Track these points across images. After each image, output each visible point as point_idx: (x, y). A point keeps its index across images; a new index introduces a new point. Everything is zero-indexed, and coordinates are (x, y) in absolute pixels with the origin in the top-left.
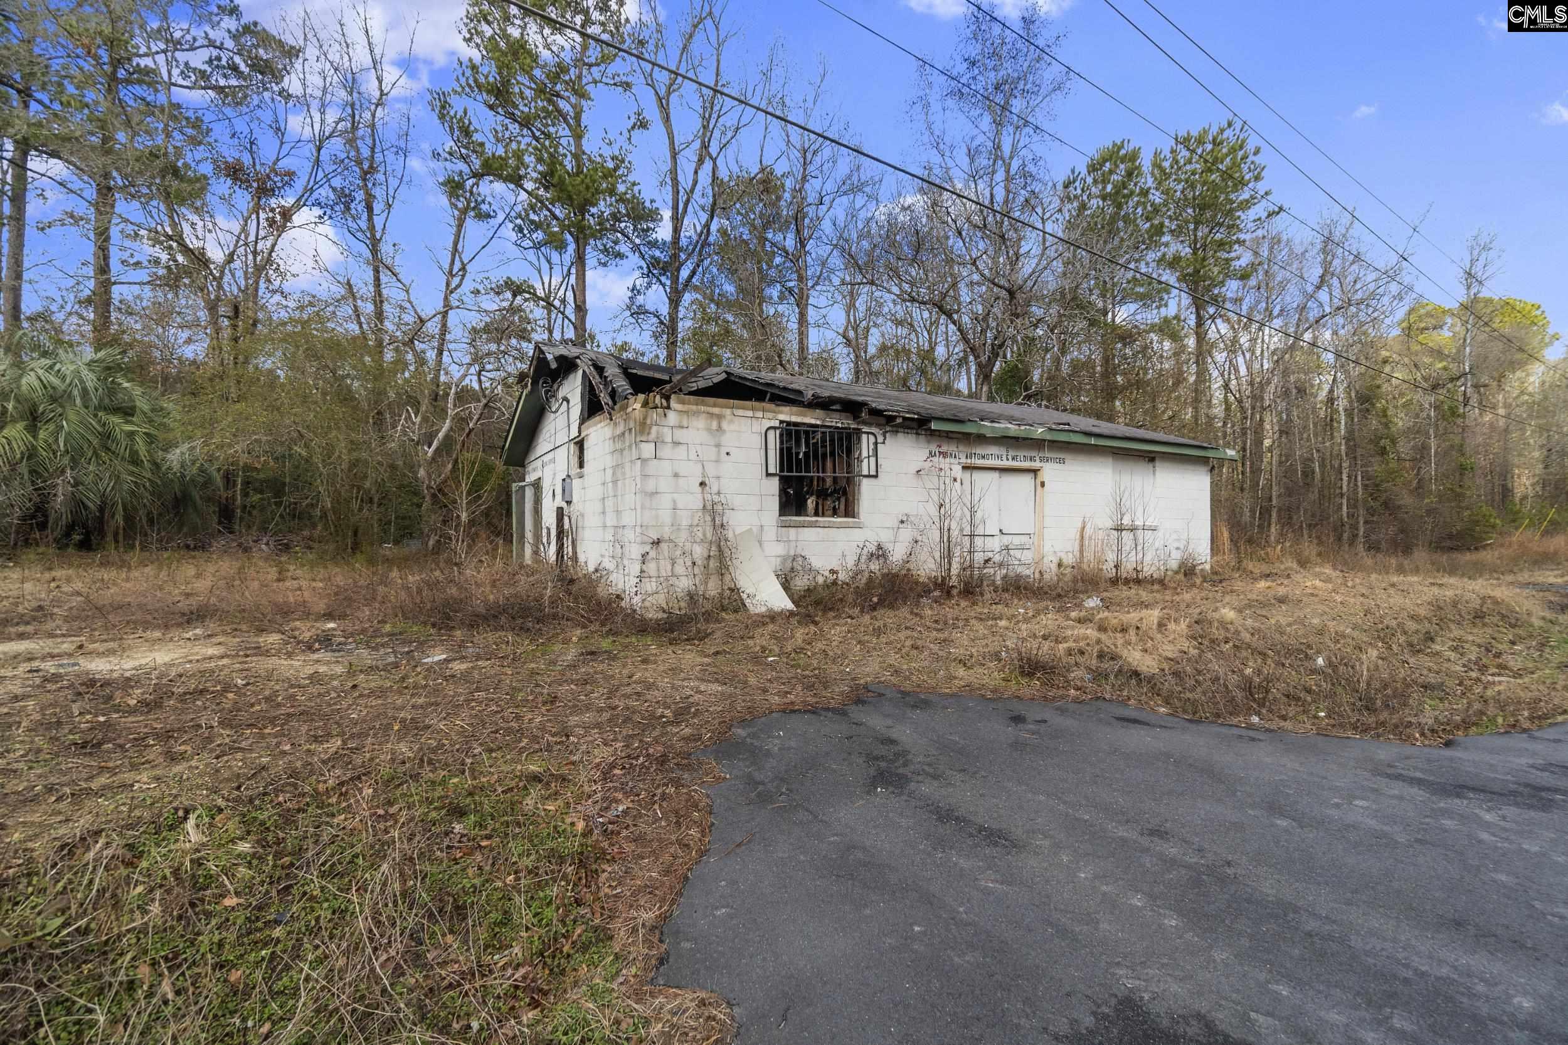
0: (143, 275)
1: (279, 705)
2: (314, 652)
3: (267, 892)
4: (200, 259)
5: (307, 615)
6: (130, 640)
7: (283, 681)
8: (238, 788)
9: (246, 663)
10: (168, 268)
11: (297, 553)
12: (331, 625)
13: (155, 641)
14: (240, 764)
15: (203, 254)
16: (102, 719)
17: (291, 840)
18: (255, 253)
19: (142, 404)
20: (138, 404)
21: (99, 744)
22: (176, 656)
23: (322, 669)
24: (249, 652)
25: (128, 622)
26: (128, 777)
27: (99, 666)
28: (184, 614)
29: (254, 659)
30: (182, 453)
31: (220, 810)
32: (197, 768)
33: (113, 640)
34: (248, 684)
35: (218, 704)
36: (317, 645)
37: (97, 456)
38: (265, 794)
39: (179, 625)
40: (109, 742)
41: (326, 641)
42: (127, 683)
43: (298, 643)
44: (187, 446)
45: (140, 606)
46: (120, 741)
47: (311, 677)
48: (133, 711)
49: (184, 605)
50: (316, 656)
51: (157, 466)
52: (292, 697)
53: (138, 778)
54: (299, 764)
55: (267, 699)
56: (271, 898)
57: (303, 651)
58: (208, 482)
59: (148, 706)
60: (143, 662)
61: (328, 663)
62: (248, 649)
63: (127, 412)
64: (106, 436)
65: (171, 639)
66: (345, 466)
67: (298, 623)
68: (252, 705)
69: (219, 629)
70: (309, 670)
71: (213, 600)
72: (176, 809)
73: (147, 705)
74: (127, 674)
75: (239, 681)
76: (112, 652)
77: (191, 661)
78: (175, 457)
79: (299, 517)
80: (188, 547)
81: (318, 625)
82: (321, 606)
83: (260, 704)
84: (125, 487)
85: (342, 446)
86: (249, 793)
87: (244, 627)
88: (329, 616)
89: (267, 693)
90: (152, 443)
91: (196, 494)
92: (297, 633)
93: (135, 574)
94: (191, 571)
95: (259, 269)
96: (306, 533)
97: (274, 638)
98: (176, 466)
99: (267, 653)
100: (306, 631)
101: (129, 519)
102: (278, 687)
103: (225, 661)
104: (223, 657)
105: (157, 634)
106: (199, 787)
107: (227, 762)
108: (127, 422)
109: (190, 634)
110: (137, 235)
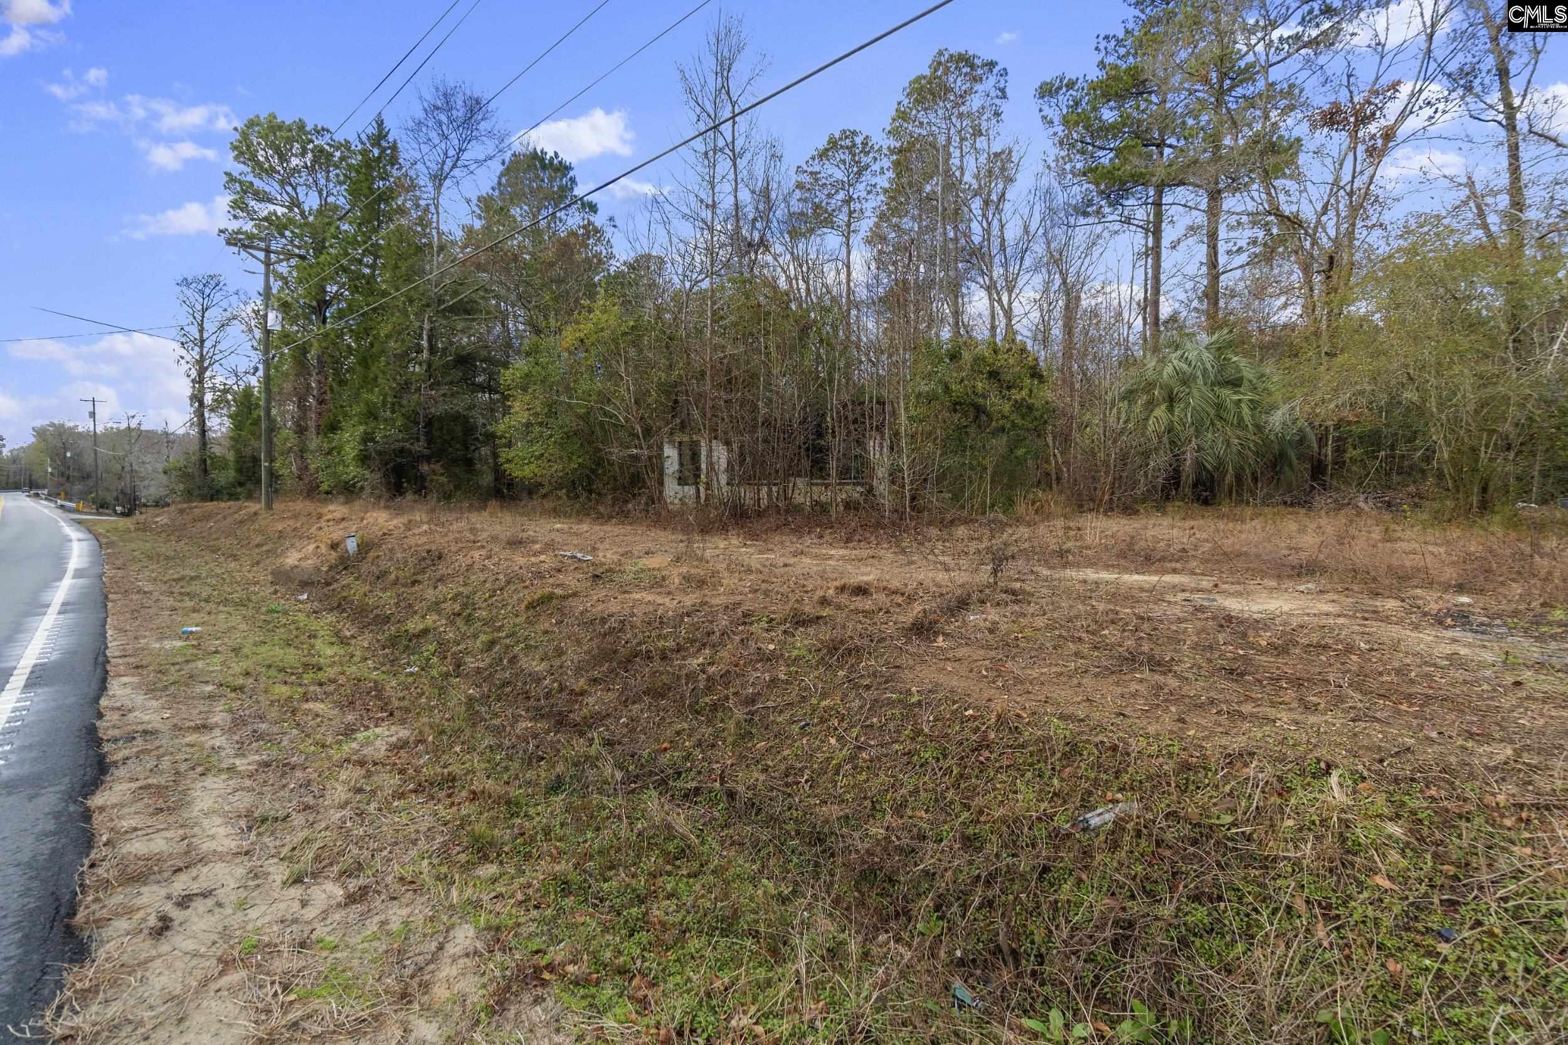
0: (1243, 258)
1: (1412, 681)
2: (1447, 628)
3: (1426, 896)
4: (1294, 222)
5: (1430, 584)
6: (1252, 585)
7: (1414, 655)
8: (1381, 761)
9: (1365, 626)
10: (1265, 245)
11: (1404, 511)
12: (1465, 599)
13: (1272, 589)
14: (1380, 736)
15: (1297, 216)
16: (1241, 652)
17: (1455, 847)
18: (1351, 194)
19: (1248, 373)
20: (1245, 374)
21: (1242, 675)
22: (1294, 607)
23: (1463, 651)
24: (1366, 615)
25: (1247, 570)
26: (1271, 712)
27: (1233, 605)
28: (1293, 568)
29: (1374, 623)
30: (1284, 414)
31: (1364, 779)
32: (1334, 725)
33: (1239, 583)
34: (1371, 650)
35: (1343, 664)
36: (1449, 621)
37: (1212, 423)
38: (1413, 780)
39: (1290, 577)
40: (1250, 674)
41: (1462, 618)
42: (1257, 625)
43: (1425, 614)
44: (1287, 406)
45: (1258, 556)
46: (1258, 676)
47: (1449, 657)
48: (1263, 651)
49: (1294, 559)
50: (1449, 634)
51: (1259, 428)
52: (1428, 675)
53: (1279, 716)
54: (1453, 759)
55: (1398, 672)
56: (1432, 904)
57: (1432, 625)
58: (1302, 440)
59: (1280, 650)
60: (1266, 607)
61: (1469, 645)
62: (1366, 611)
63: (1235, 383)
64: (1219, 406)
65: (1286, 590)
66: (1471, 407)
67: (1419, 591)
68: (1381, 674)
69: (1329, 586)
70: (1448, 649)
71: (1321, 557)
72: (1319, 761)
73: (1276, 649)
74: (1255, 616)
75: (1362, 645)
76: (1239, 594)
77: (1308, 614)
78: (1277, 419)
79: (1410, 471)
80: (1285, 503)
81: (1447, 597)
82: (1450, 574)
83: (1389, 674)
84: (1234, 449)
85: (1467, 383)
86: (1395, 772)
87: (1355, 588)
88: (1461, 589)
89: (1396, 664)
90: (1255, 408)
91: (1292, 454)
92: (1420, 602)
93: (1248, 526)
94: (1293, 527)
95: (1355, 210)
96: (1412, 489)
97: (1391, 605)
98: (1278, 428)
99: (1387, 620)
100: (1433, 600)
101: (1239, 478)
102: (1408, 661)
103: (1341, 621)
104: (1339, 616)
105: (1273, 584)
106: (1338, 745)
107: (1365, 728)
108: (1235, 393)
109: (1302, 588)
110: (1239, 223)
